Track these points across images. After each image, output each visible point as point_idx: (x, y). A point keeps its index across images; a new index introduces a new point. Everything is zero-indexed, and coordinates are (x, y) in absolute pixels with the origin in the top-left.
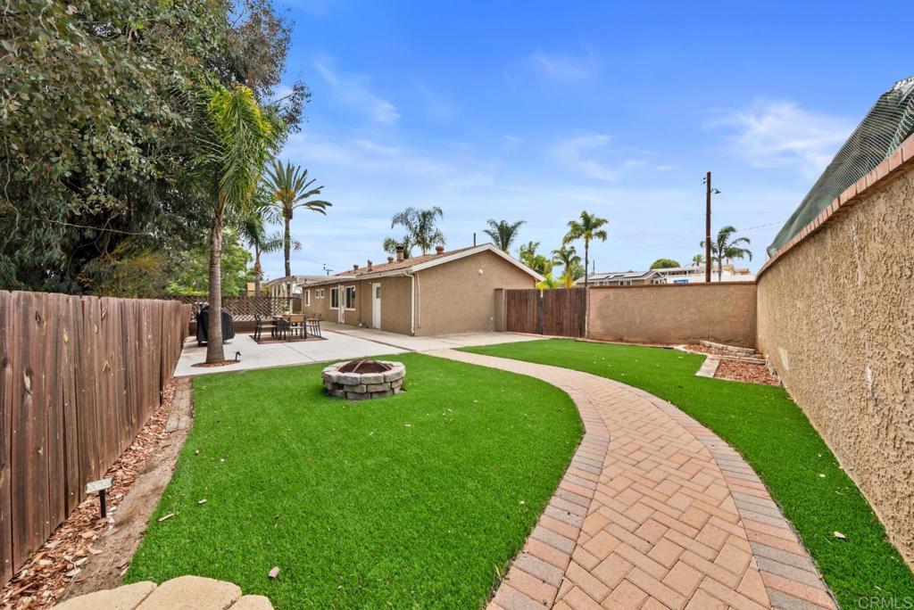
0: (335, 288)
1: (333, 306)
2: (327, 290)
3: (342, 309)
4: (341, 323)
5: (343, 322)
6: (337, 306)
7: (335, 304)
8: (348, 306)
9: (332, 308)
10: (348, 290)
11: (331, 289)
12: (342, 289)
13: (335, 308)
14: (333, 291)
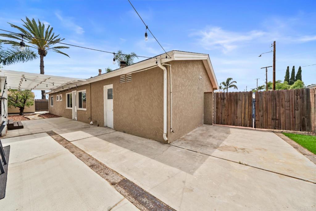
0: (70, 93)
1: (69, 106)
2: (64, 95)
3: (75, 108)
4: (74, 120)
5: (76, 118)
6: (71, 107)
7: (70, 105)
8: (80, 106)
9: (67, 108)
10: (80, 94)
11: (67, 94)
12: (75, 94)
13: (70, 108)
14: (68, 95)
